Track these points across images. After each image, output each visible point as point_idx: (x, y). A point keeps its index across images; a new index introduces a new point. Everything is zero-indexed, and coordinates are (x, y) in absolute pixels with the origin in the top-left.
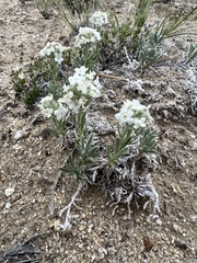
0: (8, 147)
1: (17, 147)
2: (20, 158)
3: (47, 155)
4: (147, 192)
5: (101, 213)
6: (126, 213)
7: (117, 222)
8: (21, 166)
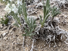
0: (2, 40)
1: (5, 38)
2: (7, 41)
3: (17, 36)
4: (60, 32)
5: (45, 48)
6: (54, 44)
7: (52, 49)
8: (8, 43)
